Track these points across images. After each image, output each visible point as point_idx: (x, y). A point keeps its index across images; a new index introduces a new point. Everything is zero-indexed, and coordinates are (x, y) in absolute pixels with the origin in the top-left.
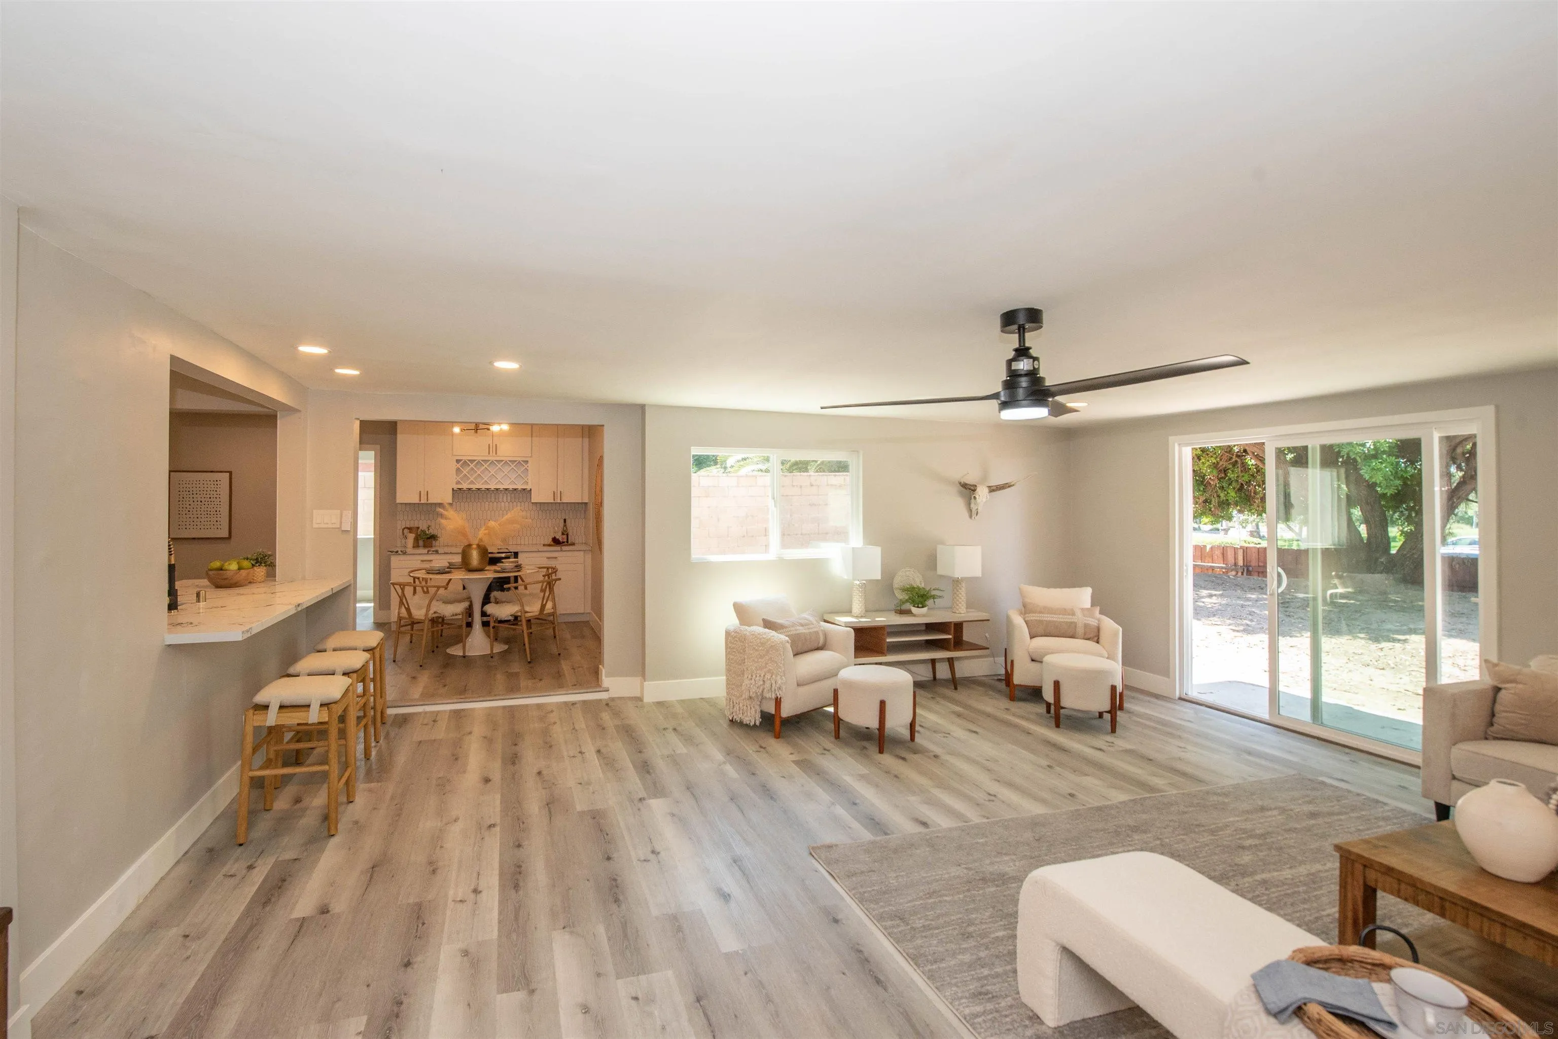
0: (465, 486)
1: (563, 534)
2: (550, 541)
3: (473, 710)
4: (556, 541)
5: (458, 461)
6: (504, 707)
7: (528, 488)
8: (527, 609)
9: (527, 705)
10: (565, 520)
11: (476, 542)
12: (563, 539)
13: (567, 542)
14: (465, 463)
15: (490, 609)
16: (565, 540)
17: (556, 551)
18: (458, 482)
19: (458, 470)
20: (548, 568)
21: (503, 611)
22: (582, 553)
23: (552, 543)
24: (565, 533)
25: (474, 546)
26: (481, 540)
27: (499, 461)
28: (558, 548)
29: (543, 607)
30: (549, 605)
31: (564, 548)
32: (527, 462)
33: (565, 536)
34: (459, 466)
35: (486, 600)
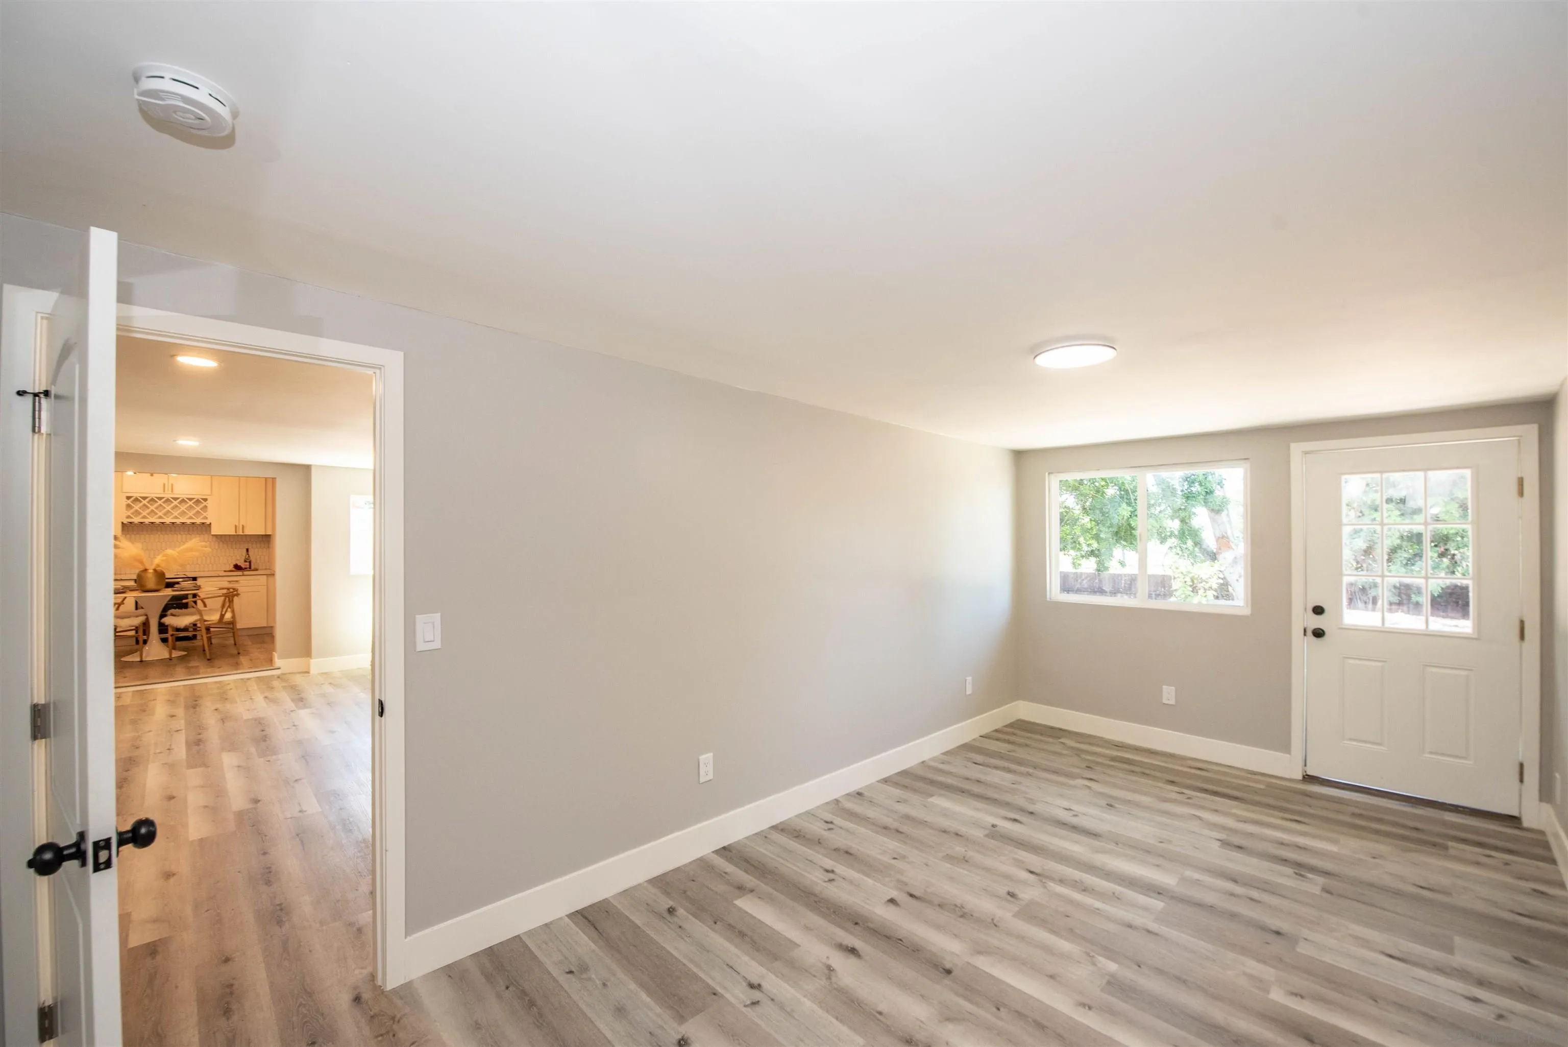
0: (136, 520)
1: (245, 561)
2: (231, 568)
3: (157, 689)
4: (237, 567)
5: (128, 498)
6: (185, 686)
7: (208, 522)
8: (206, 618)
9: (207, 683)
10: (247, 550)
11: (153, 567)
12: (246, 565)
13: (250, 568)
14: (137, 500)
15: (168, 620)
16: (248, 567)
17: (237, 576)
18: (128, 517)
19: (129, 506)
20: (228, 589)
21: (180, 620)
22: (265, 576)
23: (234, 569)
24: (248, 561)
25: (151, 571)
26: (158, 565)
27: (175, 499)
28: (240, 573)
29: (222, 616)
30: (228, 616)
31: (246, 573)
32: (205, 500)
33: (248, 563)
34: (129, 502)
35: (163, 615)
